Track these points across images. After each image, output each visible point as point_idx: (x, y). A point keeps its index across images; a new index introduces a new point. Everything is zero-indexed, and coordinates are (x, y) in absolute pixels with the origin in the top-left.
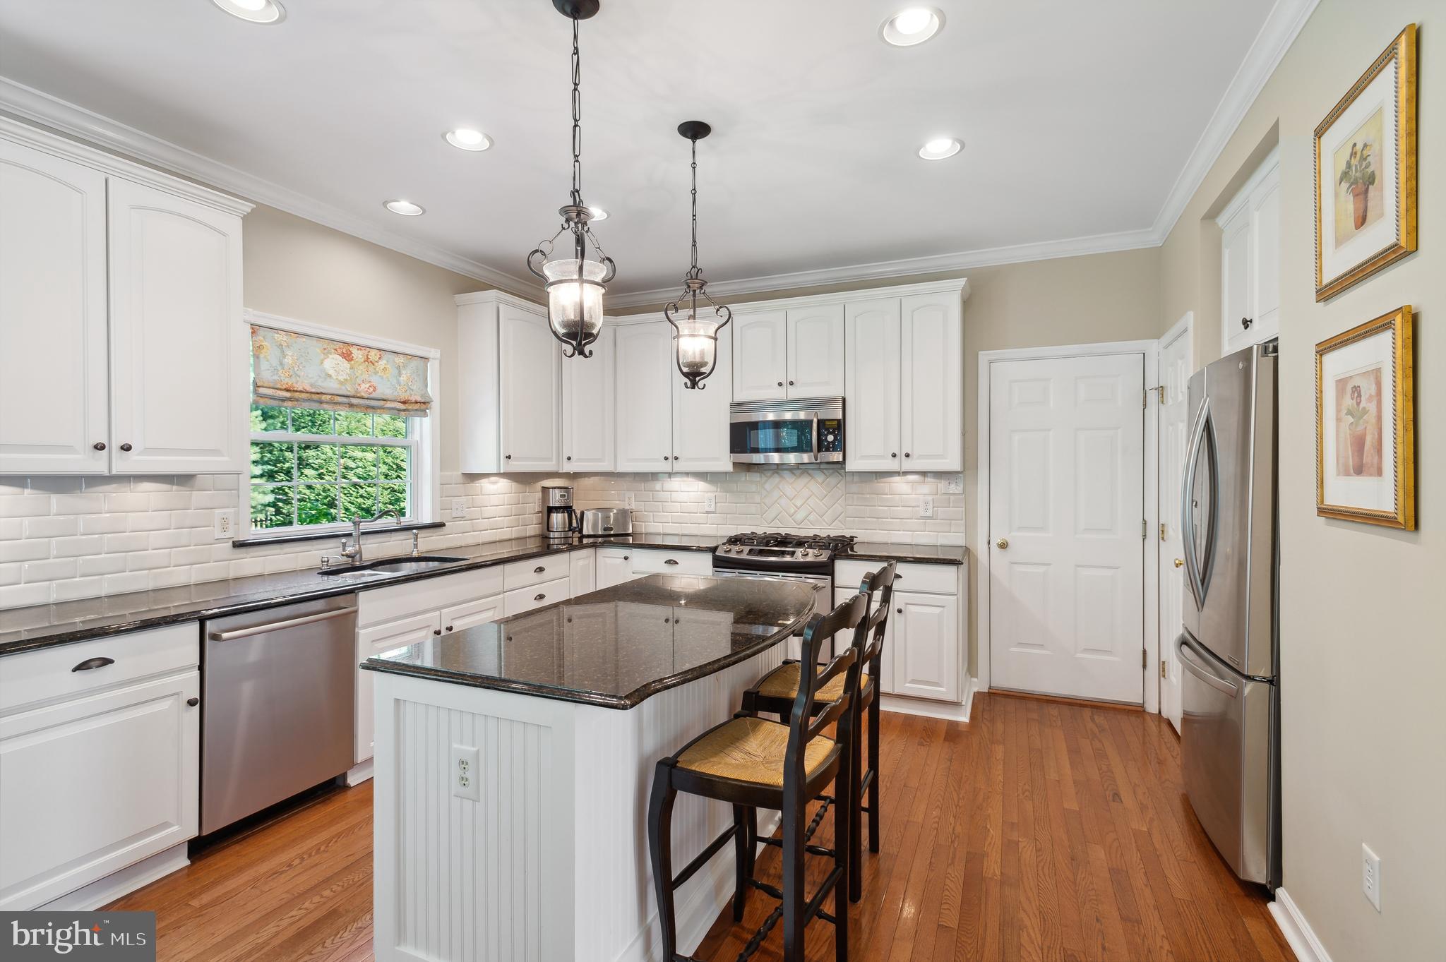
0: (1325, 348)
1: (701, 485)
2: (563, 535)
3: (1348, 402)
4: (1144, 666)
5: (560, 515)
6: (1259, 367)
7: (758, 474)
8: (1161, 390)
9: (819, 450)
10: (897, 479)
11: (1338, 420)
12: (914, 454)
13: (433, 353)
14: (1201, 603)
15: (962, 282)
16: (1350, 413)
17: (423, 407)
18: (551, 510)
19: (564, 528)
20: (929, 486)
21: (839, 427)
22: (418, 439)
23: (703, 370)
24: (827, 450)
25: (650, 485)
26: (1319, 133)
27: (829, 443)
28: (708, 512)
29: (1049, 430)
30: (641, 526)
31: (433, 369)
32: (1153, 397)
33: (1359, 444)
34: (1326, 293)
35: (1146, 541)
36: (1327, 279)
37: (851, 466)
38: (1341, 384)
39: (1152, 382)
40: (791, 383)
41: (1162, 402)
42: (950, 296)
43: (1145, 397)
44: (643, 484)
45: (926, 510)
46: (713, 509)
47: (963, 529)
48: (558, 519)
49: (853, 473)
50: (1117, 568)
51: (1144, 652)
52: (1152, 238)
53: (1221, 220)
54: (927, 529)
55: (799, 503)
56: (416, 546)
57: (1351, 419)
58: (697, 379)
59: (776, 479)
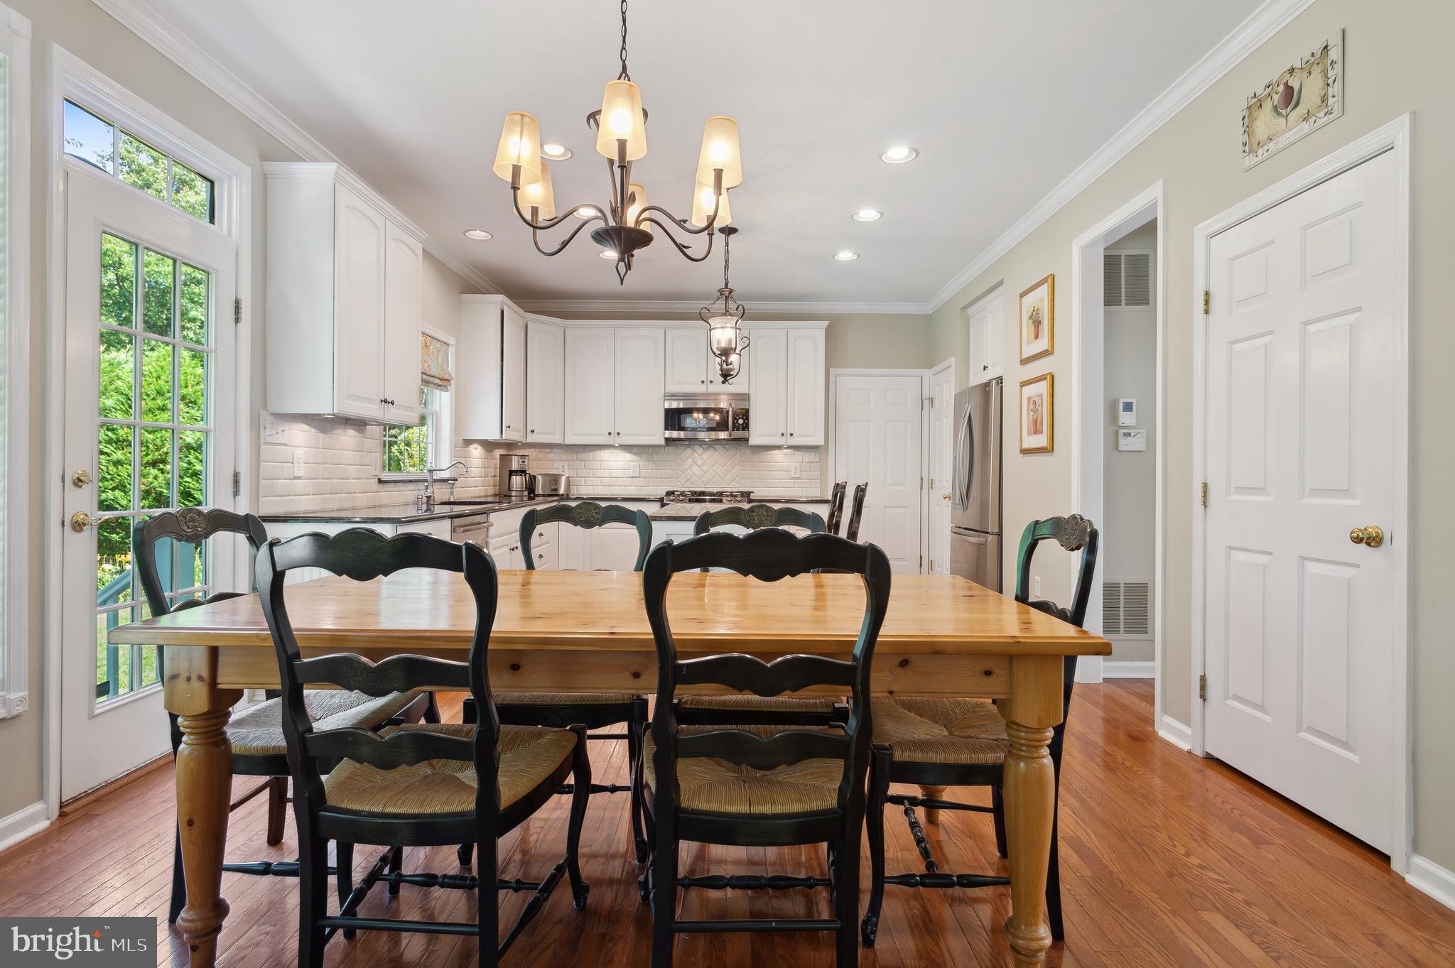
0: (1024, 384)
1: (628, 456)
2: (518, 493)
3: (1032, 406)
4: (921, 565)
5: (519, 477)
6: (994, 389)
7: (674, 448)
8: (931, 400)
9: (733, 430)
10: (777, 452)
11: (1028, 414)
12: (795, 434)
13: (452, 341)
14: (965, 507)
15: (826, 323)
16: (1032, 410)
17: (445, 383)
18: (511, 473)
19: (522, 488)
20: (799, 456)
21: (746, 414)
22: (438, 409)
23: (732, 373)
24: (738, 430)
25: (584, 456)
26: (1022, 295)
27: (739, 425)
28: (632, 477)
29: (871, 421)
30: (574, 488)
31: (451, 350)
32: (926, 403)
33: (1035, 422)
34: (1024, 362)
35: (923, 490)
36: (1024, 356)
37: (752, 442)
38: (1029, 399)
39: (926, 395)
40: (711, 382)
41: (932, 407)
42: (817, 331)
43: (922, 404)
44: (575, 456)
45: (796, 473)
46: (637, 474)
47: (819, 485)
48: (517, 481)
49: (751, 446)
50: (907, 507)
51: (921, 557)
52: (928, 309)
53: (970, 311)
54: (796, 486)
55: (704, 468)
56: (452, 493)
57: (1032, 413)
58: (728, 378)
59: (689, 451)
